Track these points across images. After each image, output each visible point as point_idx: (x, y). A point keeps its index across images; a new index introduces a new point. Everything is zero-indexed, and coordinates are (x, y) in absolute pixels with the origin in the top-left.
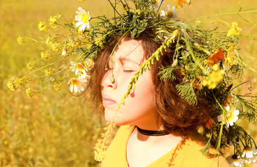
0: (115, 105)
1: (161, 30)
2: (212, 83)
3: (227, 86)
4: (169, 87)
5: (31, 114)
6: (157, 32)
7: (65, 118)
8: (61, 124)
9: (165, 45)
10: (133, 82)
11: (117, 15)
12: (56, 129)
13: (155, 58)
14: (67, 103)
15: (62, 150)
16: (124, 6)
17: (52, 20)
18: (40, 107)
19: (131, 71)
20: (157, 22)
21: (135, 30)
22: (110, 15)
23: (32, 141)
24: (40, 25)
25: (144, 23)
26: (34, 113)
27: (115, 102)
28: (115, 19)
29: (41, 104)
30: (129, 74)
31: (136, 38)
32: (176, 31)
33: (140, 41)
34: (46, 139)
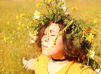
0: (47, 48)
1: (66, 20)
2: (90, 39)
3: (90, 43)
4: (69, 42)
5: (3, 54)
6: (64, 21)
7: (19, 56)
8: (17, 58)
9: (68, 26)
10: (56, 39)
11: (49, 14)
12: (14, 61)
13: (64, 31)
14: (19, 49)
15: (17, 70)
16: (52, 11)
17: (21, 15)
18: (7, 51)
19: (54, 35)
20: (65, 17)
21: (56, 20)
22: (46, 14)
23: (4, 65)
24: (17, 17)
25: (60, 17)
26: (4, 53)
27: (47, 47)
28: (48, 15)
29: (8, 49)
30: (53, 36)
31: (56, 23)
32: (73, 21)
33: (58, 24)
34: (10, 65)
